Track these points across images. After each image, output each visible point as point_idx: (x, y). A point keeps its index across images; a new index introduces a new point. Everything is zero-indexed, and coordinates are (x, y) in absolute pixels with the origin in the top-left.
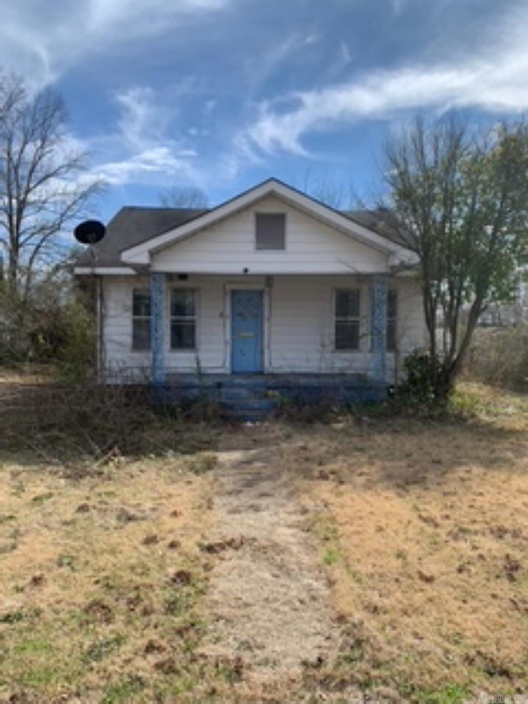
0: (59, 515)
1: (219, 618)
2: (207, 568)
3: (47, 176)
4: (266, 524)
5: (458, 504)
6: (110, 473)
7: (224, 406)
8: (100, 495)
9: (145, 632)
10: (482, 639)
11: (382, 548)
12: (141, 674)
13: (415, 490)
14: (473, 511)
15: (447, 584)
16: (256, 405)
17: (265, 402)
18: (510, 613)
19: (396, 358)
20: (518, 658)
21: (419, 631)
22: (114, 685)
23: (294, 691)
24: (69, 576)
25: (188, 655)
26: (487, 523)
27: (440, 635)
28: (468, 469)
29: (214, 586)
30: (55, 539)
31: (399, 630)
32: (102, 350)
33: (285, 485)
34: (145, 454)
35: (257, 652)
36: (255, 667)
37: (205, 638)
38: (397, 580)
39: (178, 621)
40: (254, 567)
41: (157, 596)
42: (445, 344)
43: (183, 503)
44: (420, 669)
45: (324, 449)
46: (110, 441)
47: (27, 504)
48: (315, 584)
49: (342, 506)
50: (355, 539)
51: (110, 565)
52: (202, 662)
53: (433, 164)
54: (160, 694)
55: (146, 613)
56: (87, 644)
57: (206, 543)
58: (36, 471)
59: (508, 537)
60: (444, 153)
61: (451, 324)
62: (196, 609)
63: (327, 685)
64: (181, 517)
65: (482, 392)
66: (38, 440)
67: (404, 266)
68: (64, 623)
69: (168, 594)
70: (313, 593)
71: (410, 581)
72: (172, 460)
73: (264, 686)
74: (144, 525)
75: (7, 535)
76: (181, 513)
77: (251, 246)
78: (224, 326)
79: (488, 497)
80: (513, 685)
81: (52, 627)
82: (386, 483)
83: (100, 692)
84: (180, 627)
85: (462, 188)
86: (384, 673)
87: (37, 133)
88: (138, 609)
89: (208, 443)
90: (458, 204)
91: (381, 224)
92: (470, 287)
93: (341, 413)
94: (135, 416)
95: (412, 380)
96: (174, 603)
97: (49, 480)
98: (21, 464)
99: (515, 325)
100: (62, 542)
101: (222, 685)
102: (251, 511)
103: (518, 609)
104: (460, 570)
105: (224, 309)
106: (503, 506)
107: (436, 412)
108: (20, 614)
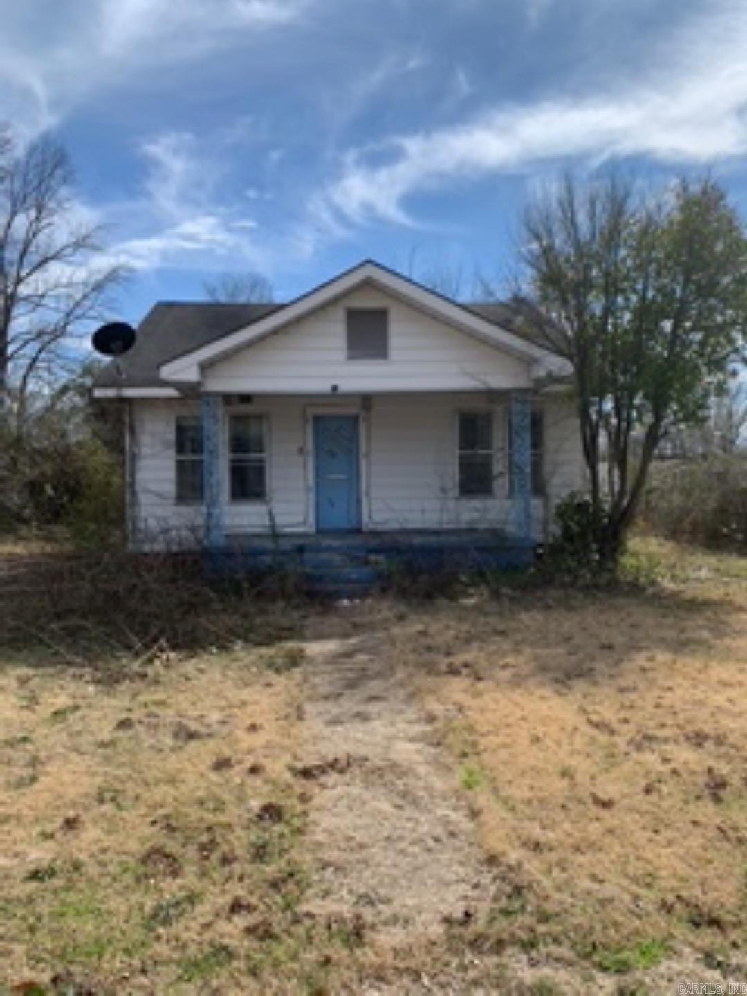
0: (92, 733)
1: (325, 865)
2: (304, 798)
3: (46, 260)
4: (379, 738)
5: (639, 703)
6: (157, 674)
7: (310, 578)
8: (146, 705)
9: (227, 887)
10: (682, 879)
11: (541, 765)
12: (226, 941)
13: (580, 686)
14: (660, 711)
15: (631, 809)
16: (354, 576)
17: (366, 571)
18: (718, 844)
19: (546, 506)
20: (732, 902)
21: (597, 871)
22: (193, 958)
23: (435, 955)
24: (114, 816)
25: (289, 914)
26: (679, 726)
27: (626, 876)
28: (650, 654)
29: (315, 823)
30: (90, 766)
31: (571, 872)
32: (134, 504)
33: (401, 684)
34: (204, 648)
35: (381, 907)
36: (380, 927)
37: (310, 892)
38: (563, 807)
39: (271, 869)
40: (367, 795)
41: (238, 838)
42: (611, 483)
43: (262, 713)
44: (603, 922)
45: (452, 633)
46: (154, 631)
47: (44, 721)
48: (454, 816)
49: (483, 711)
50: (503, 754)
51: (170, 800)
52: (308, 922)
53: (588, 237)
54: (255, 966)
55: (226, 861)
56: (149, 904)
57: (299, 765)
58: (52, 676)
59: (709, 745)
60: (603, 222)
61: (619, 456)
62: (294, 854)
63: (479, 947)
64: (262, 733)
65: (664, 550)
66: (52, 632)
67: (552, 378)
68: (114, 879)
69: (253, 836)
70: (451, 828)
71: (581, 807)
72: (242, 654)
73: (396, 952)
74: (211, 744)
75: (22, 762)
76: (261, 727)
77: (342, 355)
78: (305, 467)
79: (679, 692)
80: (726, 937)
81: (98, 884)
82: (539, 678)
83: (173, 967)
84: (274, 878)
85: (629, 270)
86: (556, 928)
87: (30, 201)
88: (215, 857)
89: (290, 629)
90: (623, 291)
91: (519, 321)
92: (643, 405)
93: (473, 584)
94: (186, 596)
95: (568, 535)
96: (263, 847)
97: (72, 687)
98: (29, 665)
99: (704, 456)
100: (100, 770)
101: (338, 951)
102: (357, 719)
103: (728, 839)
104: (648, 791)
105: (305, 443)
106: (701, 703)
107: (604, 578)
108: (52, 869)
